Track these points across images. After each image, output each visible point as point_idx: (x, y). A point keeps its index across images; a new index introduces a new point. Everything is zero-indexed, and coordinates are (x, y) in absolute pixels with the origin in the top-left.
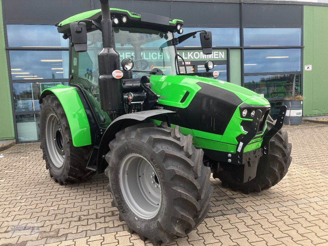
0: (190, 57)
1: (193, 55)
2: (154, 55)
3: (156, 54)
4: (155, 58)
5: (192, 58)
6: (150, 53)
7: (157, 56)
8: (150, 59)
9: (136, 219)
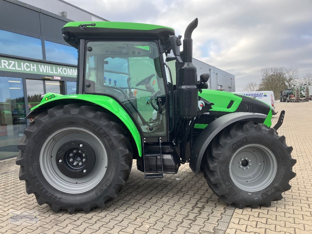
0: (60, 72)
1: (62, 70)
2: (27, 65)
3: (29, 65)
4: (28, 69)
5: (62, 73)
6: (22, 63)
7: (30, 67)
8: (23, 69)
9: (250, 194)
